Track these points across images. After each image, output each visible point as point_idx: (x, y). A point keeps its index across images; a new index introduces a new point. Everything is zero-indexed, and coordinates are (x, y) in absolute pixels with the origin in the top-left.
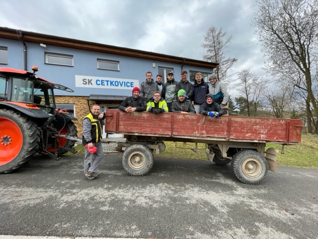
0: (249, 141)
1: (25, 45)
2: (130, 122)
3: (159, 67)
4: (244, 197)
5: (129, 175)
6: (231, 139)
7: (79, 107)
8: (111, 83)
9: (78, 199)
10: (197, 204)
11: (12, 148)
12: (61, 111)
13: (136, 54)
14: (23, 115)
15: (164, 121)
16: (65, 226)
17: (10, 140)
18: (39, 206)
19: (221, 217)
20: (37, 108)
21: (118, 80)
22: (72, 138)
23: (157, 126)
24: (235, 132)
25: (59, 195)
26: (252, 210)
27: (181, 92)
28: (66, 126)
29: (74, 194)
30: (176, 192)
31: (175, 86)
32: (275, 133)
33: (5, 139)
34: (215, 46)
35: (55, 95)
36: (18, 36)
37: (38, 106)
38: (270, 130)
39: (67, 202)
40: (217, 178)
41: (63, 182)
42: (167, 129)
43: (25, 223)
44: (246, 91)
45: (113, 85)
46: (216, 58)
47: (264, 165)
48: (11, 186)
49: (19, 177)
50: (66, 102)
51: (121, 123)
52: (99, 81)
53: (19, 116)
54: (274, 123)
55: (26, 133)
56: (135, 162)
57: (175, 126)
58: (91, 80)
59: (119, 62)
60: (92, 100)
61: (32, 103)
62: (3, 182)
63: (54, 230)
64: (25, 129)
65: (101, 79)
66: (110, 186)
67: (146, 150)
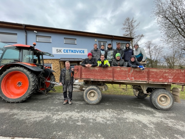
0: (161, 83)
1: (26, 32)
2: (88, 73)
3: (98, 41)
4: (162, 118)
5: (88, 104)
6: (150, 82)
7: (54, 65)
8: (72, 51)
9: (63, 117)
10: (133, 122)
11: (22, 88)
12: (47, 68)
13: (86, 34)
14: (29, 70)
15: (108, 72)
16: (59, 133)
17: (22, 84)
18: (42, 122)
19: (151, 130)
20: (35, 66)
21: (76, 49)
22: (54, 83)
23: (104, 75)
24: (152, 78)
25: (52, 115)
26: (169, 127)
27: (118, 55)
28: (50, 76)
29: (59, 115)
30: (118, 115)
31: (113, 51)
32: (178, 79)
33: (19, 83)
34: (130, 28)
35: (44, 58)
36: (23, 27)
37: (36, 65)
38: (175, 77)
39: (56, 119)
40: (141, 106)
41: (52, 108)
42: (110, 76)
43: (37, 131)
44: (150, 54)
45: (73, 52)
46: (131, 35)
47: (172, 98)
48: (24, 110)
49: (27, 105)
50: (47, 63)
51: (83, 73)
52: (65, 50)
53: (27, 70)
54: (177, 72)
55: (31, 80)
56: (91, 96)
57: (115, 75)
58: (61, 50)
59: (76, 39)
60: (62, 61)
61: (32, 63)
62: (19, 108)
63: (54, 136)
64: (30, 78)
65: (66, 49)
66: (79, 111)
67: (97, 89)
